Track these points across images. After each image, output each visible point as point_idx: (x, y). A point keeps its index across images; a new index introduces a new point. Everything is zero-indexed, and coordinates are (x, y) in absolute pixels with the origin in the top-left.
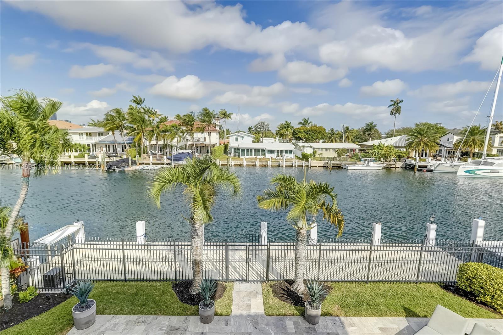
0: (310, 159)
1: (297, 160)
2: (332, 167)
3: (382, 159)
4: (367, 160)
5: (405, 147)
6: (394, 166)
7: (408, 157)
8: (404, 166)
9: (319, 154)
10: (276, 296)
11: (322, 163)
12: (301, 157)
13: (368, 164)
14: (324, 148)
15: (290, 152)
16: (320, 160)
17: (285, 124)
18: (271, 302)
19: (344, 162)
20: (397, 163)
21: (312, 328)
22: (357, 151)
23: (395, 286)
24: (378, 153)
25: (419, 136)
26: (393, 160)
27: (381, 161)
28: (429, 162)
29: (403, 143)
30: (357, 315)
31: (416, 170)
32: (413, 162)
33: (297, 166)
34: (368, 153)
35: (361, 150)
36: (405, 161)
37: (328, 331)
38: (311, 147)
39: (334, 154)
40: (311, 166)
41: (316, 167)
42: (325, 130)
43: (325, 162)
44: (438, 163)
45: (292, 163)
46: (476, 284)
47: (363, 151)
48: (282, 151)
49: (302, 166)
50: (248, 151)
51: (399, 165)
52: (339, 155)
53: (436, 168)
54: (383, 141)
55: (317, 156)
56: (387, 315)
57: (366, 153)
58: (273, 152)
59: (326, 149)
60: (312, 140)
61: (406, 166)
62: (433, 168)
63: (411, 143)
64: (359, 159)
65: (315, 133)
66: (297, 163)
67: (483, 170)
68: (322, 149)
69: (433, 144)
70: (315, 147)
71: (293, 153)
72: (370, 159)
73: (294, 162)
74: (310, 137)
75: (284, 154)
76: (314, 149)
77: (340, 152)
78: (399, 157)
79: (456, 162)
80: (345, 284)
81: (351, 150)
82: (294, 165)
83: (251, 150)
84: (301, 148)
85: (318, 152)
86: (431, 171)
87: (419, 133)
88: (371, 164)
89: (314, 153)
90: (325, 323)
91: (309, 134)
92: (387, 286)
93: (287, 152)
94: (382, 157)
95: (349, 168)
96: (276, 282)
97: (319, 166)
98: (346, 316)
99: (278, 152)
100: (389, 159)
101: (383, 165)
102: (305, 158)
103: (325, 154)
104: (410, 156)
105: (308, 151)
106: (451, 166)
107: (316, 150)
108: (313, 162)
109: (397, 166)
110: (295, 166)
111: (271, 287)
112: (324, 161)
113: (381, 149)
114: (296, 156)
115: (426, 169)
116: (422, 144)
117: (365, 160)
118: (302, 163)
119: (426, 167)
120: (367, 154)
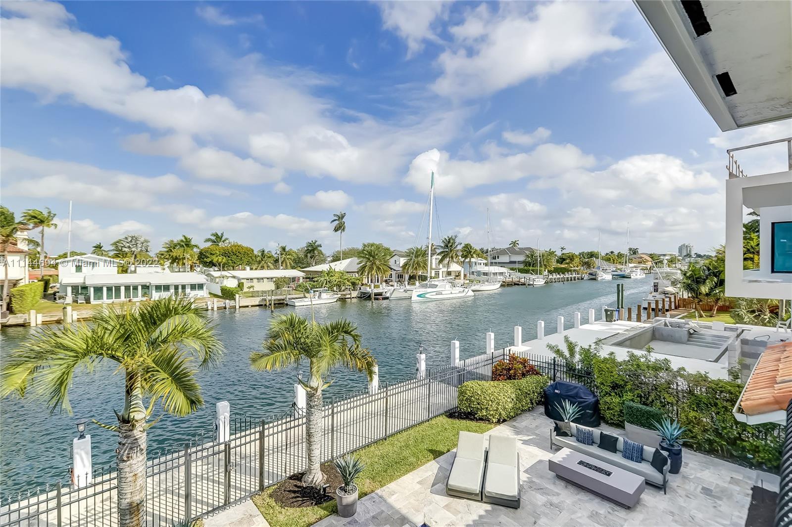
0: (237, 296)
1: (216, 300)
2: (274, 304)
3: (335, 288)
4: (317, 291)
5: (358, 272)
6: (349, 296)
7: (363, 285)
8: (359, 296)
9: (249, 288)
10: (285, 506)
11: (256, 301)
12: (220, 294)
13: (319, 297)
14: (255, 278)
15: (201, 286)
16: (252, 297)
17: (182, 241)
18: (281, 518)
19: (289, 296)
20: (352, 292)
21: (351, 521)
22: (301, 280)
23: (411, 431)
24: (329, 282)
25: (371, 259)
26: (347, 288)
27: (334, 291)
28: (383, 288)
29: (356, 268)
30: (391, 480)
31: (373, 298)
32: (369, 290)
33: (215, 309)
34: (317, 281)
35: (307, 278)
36: (360, 289)
37: (372, 514)
38: (234, 277)
39: (271, 286)
40: (240, 307)
41: (248, 306)
42: (253, 251)
43: (262, 298)
44: (392, 288)
45: (206, 305)
46: (474, 402)
47: (308, 280)
48: (184, 287)
49: (225, 308)
50: (109, 289)
51: (355, 294)
52: (278, 288)
53: (391, 294)
54: (333, 264)
55: (245, 290)
56: (419, 466)
57: (314, 282)
58: (167, 288)
59: (258, 279)
60: (233, 267)
61: (361, 295)
62: (388, 295)
63: (363, 268)
64: (307, 291)
65: (237, 256)
66: (217, 303)
67: (431, 294)
68: (251, 279)
69: (385, 268)
70: (241, 277)
71: (205, 288)
72: (321, 289)
73: (209, 303)
74: (231, 261)
75: (188, 290)
76: (239, 279)
77: (279, 283)
78: (353, 285)
79: (408, 287)
80: (364, 451)
81: (294, 279)
82: (210, 308)
83: (118, 288)
84: (217, 280)
85: (246, 284)
86: (387, 298)
87: (371, 256)
88: (324, 295)
89: (240, 286)
90: (363, 507)
91: (229, 257)
92: (405, 434)
93: (193, 287)
94: (334, 286)
95: (297, 304)
96: (276, 486)
97: (252, 306)
98: (382, 486)
99: (176, 287)
100: (343, 288)
101: (336, 296)
102: (227, 294)
103: (258, 287)
104: (364, 282)
105: (231, 284)
106: (405, 290)
107: (242, 281)
108: (241, 300)
109: (352, 296)
110: (213, 309)
111: (271, 496)
112: (258, 296)
113: (331, 276)
114: (210, 293)
115: (382, 297)
116: (375, 268)
117: (314, 291)
118: (225, 303)
119: (380, 294)
120: (316, 283)
